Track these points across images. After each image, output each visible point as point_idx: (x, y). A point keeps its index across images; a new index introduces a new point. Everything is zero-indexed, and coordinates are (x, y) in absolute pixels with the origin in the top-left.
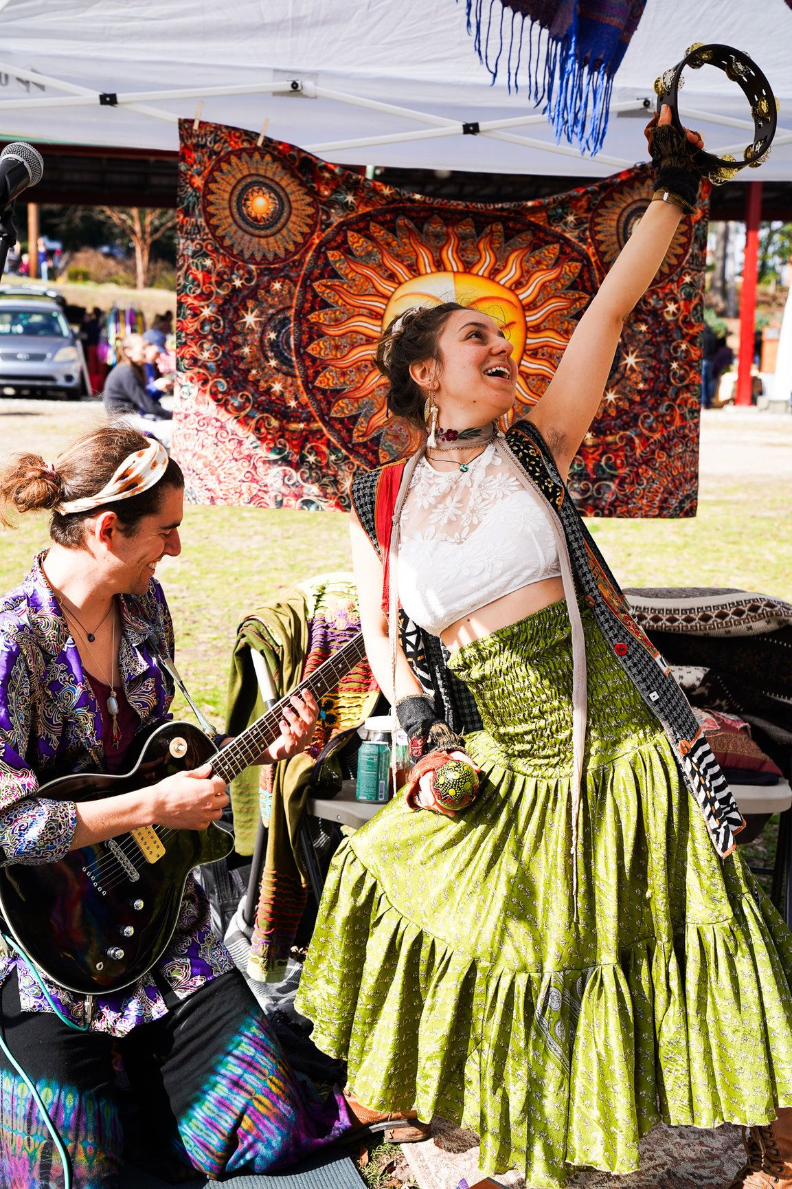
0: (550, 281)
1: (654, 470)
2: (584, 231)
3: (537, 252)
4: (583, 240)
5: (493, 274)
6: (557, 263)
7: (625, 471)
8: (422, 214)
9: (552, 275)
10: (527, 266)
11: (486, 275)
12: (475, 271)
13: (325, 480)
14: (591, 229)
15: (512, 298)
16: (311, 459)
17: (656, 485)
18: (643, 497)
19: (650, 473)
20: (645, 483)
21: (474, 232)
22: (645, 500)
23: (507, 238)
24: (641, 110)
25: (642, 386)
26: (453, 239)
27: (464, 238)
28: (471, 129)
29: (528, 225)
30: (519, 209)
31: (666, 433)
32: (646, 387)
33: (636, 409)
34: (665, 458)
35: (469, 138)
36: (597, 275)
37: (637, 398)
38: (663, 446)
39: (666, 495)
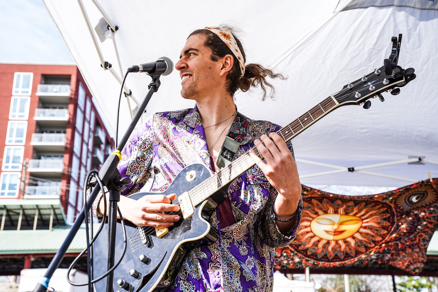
1: (406, 253)
5: (356, 214)
7: (394, 252)
8: (333, 199)
11: (353, 215)
12: (350, 214)
13: (289, 259)
16: (285, 254)
17: (406, 259)
18: (400, 261)
19: (404, 254)
20: (401, 256)
21: (354, 205)
22: (401, 262)
23: (366, 206)
24: (418, 162)
25: (405, 231)
26: (344, 207)
27: (349, 207)
28: (351, 170)
29: (375, 202)
30: (372, 197)
31: (412, 243)
32: (407, 231)
33: (401, 237)
34: (410, 251)
35: (350, 173)
36: (394, 210)
37: (402, 234)
38: (410, 247)
39: (409, 264)
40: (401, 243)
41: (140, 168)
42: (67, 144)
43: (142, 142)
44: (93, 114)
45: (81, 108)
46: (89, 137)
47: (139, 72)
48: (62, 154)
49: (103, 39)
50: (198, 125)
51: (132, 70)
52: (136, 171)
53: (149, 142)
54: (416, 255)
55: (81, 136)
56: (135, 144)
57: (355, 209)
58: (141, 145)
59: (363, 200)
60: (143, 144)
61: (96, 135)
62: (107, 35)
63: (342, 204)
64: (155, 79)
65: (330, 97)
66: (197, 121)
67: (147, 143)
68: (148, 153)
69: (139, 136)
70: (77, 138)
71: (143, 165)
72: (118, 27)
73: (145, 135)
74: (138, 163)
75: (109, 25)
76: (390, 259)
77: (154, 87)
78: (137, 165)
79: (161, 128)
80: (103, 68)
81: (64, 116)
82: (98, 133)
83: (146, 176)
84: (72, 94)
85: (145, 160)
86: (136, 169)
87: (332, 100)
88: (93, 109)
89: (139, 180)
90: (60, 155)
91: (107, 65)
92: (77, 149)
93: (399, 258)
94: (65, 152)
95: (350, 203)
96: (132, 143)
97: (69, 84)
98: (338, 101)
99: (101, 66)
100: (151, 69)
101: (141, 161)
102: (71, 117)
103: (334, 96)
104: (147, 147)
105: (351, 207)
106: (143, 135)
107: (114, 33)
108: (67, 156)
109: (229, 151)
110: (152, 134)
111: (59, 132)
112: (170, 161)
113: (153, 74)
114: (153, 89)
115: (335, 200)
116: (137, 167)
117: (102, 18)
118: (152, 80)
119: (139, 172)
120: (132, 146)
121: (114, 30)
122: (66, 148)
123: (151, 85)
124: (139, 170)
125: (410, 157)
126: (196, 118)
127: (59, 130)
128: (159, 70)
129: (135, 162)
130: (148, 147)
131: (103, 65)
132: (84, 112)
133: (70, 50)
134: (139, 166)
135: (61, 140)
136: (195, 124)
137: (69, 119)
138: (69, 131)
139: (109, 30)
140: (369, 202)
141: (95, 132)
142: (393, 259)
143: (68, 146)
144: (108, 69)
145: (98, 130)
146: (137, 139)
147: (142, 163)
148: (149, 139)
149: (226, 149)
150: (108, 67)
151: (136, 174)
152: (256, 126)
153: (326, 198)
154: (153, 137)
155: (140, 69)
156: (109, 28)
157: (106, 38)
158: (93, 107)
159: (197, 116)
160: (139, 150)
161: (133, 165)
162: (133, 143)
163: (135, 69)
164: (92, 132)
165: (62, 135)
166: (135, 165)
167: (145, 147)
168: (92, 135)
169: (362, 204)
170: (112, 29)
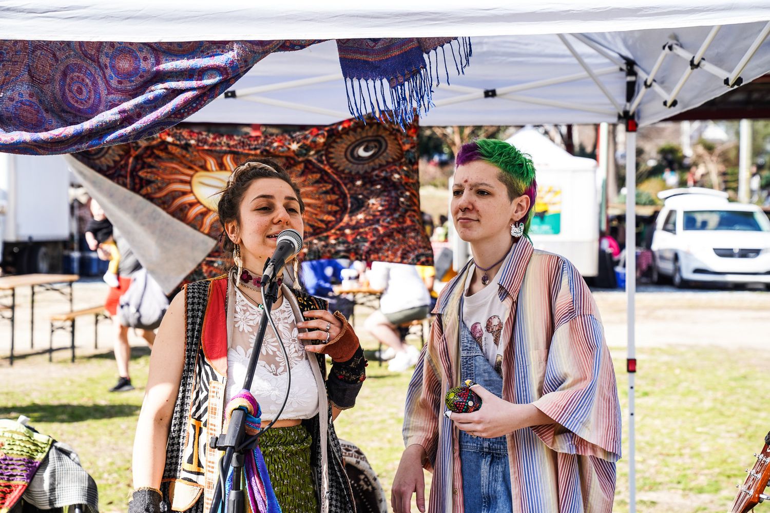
1: (394, 240)
2: (321, 156)
4: (321, 162)
6: (303, 174)
7: (373, 239)
14: (326, 155)
17: (397, 247)
18: (388, 250)
19: (391, 241)
20: (388, 244)
22: (390, 253)
25: (380, 208)
31: (400, 226)
32: (384, 208)
33: (378, 217)
34: (401, 237)
36: (335, 177)
37: (378, 213)
38: (399, 232)
39: (405, 252)
40: (382, 226)
54: (413, 241)
76: (370, 250)
93: (385, 247)
142: (376, 249)
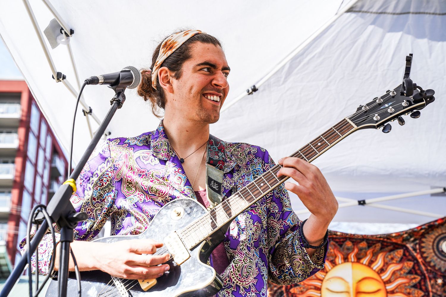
0: (397, 270)
2: (416, 244)
3: (392, 253)
4: (415, 250)
5: (370, 264)
6: (401, 261)
8: (342, 240)
9: (398, 267)
10: (387, 260)
11: (367, 264)
12: (362, 261)
14: (419, 244)
15: (378, 278)
21: (367, 247)
23: (382, 249)
24: (443, 193)
26: (356, 250)
27: (360, 250)
28: (362, 203)
29: (393, 244)
30: (389, 237)
35: (361, 206)
36: (423, 268)
41: (96, 212)
42: (16, 176)
43: (97, 178)
44: (49, 140)
45: (34, 132)
46: (45, 167)
47: (98, 85)
48: (9, 190)
49: (54, 45)
50: (171, 156)
51: (89, 82)
52: (91, 215)
53: (108, 177)
55: (34, 166)
56: (89, 182)
57: (368, 253)
58: (97, 182)
59: (378, 239)
60: (100, 181)
61: (53, 165)
62: (60, 39)
63: (353, 247)
64: (119, 92)
65: (345, 119)
66: (168, 151)
67: (105, 179)
68: (106, 192)
69: (93, 171)
70: (29, 170)
71: (100, 208)
72: (73, 31)
73: (101, 169)
74: (93, 205)
75: (62, 28)
77: (118, 103)
78: (92, 207)
79: (122, 158)
80: (55, 80)
81: (12, 142)
82: (55, 163)
83: (105, 221)
84: (22, 116)
85: (103, 201)
86: (91, 213)
87: (348, 123)
88: (49, 133)
89: (95, 225)
90: (6, 190)
91: (60, 77)
92: (28, 182)
94: (13, 187)
95: (362, 243)
96: (84, 181)
97: (19, 103)
98: (356, 124)
99: (53, 77)
100: (114, 81)
101: (97, 202)
102: (22, 143)
103: (350, 119)
104: (104, 184)
105: (364, 250)
106: (99, 169)
107: (69, 37)
108: (15, 192)
109: (215, 181)
110: (111, 168)
111: (6, 162)
112: (141, 200)
113: (116, 86)
114: (116, 105)
115: (343, 242)
116: (92, 210)
117: (53, 19)
118: (115, 94)
119: (95, 216)
120: (84, 184)
121: (69, 33)
122: (15, 182)
123: (114, 100)
124: (94, 213)
125: (433, 188)
126: (166, 147)
127: (6, 159)
128: (124, 81)
129: (90, 204)
130: (107, 184)
131: (55, 77)
132: (38, 138)
133: (13, 58)
134: (94, 209)
135: (8, 172)
136: (168, 156)
137: (20, 146)
138: (19, 160)
139: (62, 33)
140: (385, 244)
141: (51, 161)
143: (18, 179)
144: (61, 81)
145: (55, 159)
146: (90, 175)
147: (98, 205)
148: (108, 174)
149: (212, 180)
150: (61, 79)
151: (90, 219)
152: (234, 150)
153: (333, 239)
154: (112, 172)
155: (100, 81)
156: (63, 31)
157: (59, 44)
158: (49, 131)
159: (167, 144)
160: (94, 189)
161: (87, 207)
162: (86, 181)
163: (93, 81)
164: (48, 161)
165: (10, 166)
166: (89, 208)
167: (103, 185)
168: (48, 165)
169: (377, 245)
170: (66, 33)
